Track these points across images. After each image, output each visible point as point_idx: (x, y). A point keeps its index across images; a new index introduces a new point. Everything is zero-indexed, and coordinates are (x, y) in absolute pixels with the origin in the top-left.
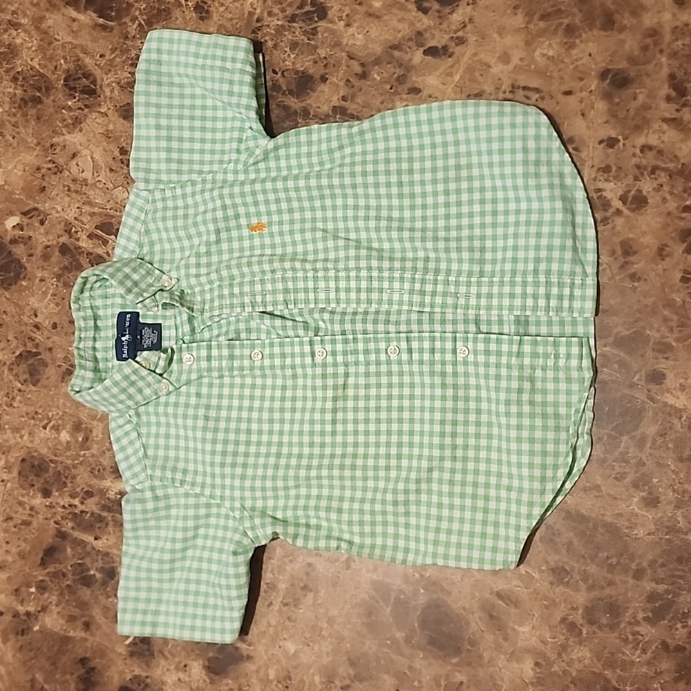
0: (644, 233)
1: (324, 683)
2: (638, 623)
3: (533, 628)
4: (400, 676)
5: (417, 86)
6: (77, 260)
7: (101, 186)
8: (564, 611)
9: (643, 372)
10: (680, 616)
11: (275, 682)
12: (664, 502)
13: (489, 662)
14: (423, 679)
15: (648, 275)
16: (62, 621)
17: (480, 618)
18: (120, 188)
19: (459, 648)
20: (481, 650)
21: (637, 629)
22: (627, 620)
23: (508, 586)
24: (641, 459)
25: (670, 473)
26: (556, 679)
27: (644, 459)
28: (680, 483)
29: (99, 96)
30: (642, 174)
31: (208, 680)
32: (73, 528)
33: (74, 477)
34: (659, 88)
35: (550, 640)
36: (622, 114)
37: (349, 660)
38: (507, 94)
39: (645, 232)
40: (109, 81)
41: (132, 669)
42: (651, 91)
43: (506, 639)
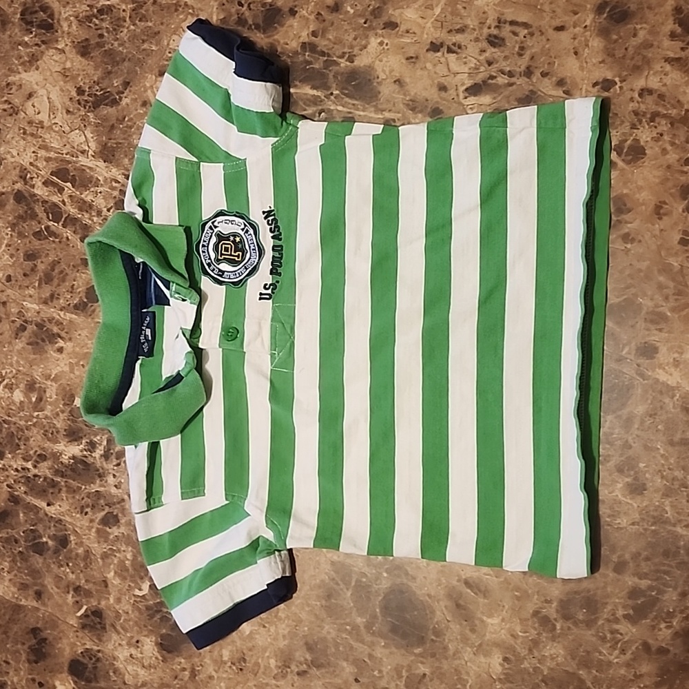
0: (640, 189)
1: (280, 667)
2: (617, 621)
3: (503, 620)
4: (359, 664)
5: (393, 20)
6: (32, 209)
7: (57, 129)
8: (536, 604)
9: (633, 344)
10: (664, 615)
11: (229, 664)
12: (651, 489)
13: (454, 655)
14: (384, 669)
15: (642, 236)
16: (14, 589)
17: (446, 607)
18: (77, 131)
19: (423, 637)
20: (447, 641)
21: (616, 627)
22: (605, 616)
23: (477, 574)
24: (627, 441)
25: (659, 458)
26: (526, 677)
27: (630, 441)
28: (669, 469)
29: (57, 32)
30: (640, 122)
31: (160, 658)
32: (25, 492)
33: (27, 439)
34: (663, 24)
35: (520, 634)
36: (619, 53)
37: (306, 644)
38: (492, 29)
39: (642, 187)
40: (67, 15)
41: (83, 642)
42: (654, 26)
43: (473, 630)
